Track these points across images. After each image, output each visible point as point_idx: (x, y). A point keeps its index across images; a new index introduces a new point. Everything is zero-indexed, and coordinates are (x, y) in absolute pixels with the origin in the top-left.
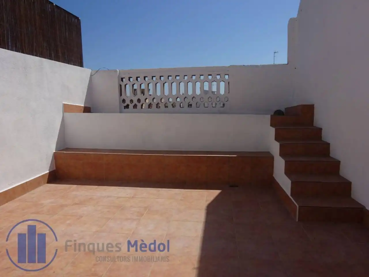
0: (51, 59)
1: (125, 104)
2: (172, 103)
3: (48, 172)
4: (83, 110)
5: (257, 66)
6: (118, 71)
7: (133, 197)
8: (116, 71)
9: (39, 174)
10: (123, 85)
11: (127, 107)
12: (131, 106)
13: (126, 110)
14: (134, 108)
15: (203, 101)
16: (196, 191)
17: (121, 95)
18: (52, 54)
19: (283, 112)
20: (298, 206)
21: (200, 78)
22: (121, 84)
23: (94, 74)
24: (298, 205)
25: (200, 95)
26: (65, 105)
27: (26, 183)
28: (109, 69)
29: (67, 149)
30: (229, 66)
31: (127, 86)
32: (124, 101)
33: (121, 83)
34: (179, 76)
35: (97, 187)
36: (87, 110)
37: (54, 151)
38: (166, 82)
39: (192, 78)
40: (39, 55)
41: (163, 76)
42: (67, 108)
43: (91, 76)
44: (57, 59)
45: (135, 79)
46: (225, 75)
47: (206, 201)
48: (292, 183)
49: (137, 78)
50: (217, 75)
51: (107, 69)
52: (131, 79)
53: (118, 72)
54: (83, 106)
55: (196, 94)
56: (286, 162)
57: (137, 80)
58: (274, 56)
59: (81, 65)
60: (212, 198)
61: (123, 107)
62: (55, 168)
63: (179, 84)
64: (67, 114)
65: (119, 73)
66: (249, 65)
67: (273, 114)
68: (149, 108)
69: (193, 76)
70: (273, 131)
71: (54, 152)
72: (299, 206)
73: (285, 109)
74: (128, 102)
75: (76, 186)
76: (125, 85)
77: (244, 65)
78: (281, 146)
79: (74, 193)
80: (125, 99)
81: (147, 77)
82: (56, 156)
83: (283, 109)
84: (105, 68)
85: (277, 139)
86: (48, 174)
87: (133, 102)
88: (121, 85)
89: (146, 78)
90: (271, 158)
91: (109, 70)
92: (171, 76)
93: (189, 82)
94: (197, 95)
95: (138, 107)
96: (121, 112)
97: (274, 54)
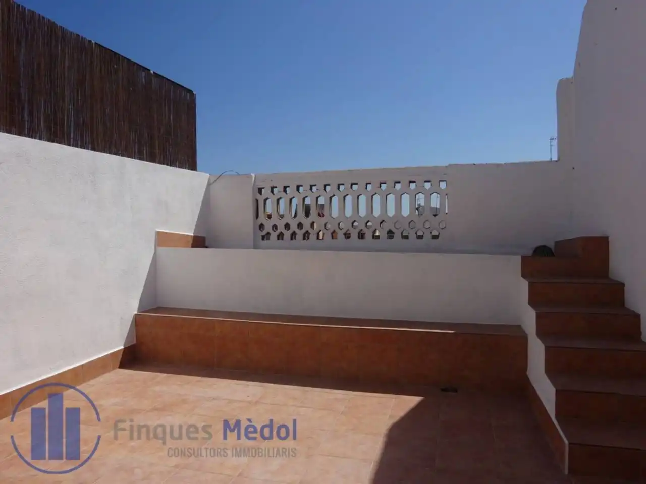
0: (141, 159)
1: (264, 233)
2: (344, 231)
3: (122, 347)
4: (191, 242)
5: (498, 166)
6: (253, 175)
7: (257, 403)
8: (249, 176)
9: (106, 351)
10: (261, 200)
11: (266, 237)
12: (274, 235)
13: (266, 242)
14: (278, 239)
15: (400, 228)
16: (376, 397)
17: (257, 216)
18: (144, 150)
19: (550, 249)
20: (566, 442)
21: (395, 187)
22: (258, 198)
23: (213, 182)
24: (568, 439)
25: (393, 216)
26: (159, 234)
27: (82, 365)
28: (240, 174)
29: (158, 309)
30: (446, 167)
31: (268, 202)
32: (262, 227)
33: (258, 196)
34: (357, 184)
35: (199, 378)
36: (199, 242)
37: (136, 312)
38: (334, 195)
39: (380, 186)
40: (120, 152)
41: (329, 185)
42: (163, 239)
43: (209, 184)
44: (152, 159)
45: (282, 189)
46: (440, 181)
47: (391, 417)
48: (557, 391)
49: (285, 188)
50: (426, 182)
51: (236, 174)
52: (275, 190)
53: (253, 179)
54: (192, 236)
55: (388, 216)
56: (547, 349)
57: (285, 191)
58: (551, 146)
59: (193, 167)
60: (401, 413)
61: (261, 238)
62: (135, 342)
63: (358, 198)
64: (161, 249)
65: (254, 181)
66: (484, 162)
67: (530, 253)
68: (304, 239)
69: (382, 185)
70: (524, 285)
71: (136, 315)
72: (570, 444)
73: (557, 243)
74: (268, 228)
75: (165, 375)
76: (265, 200)
77: (474, 164)
78: (539, 317)
79: (157, 388)
80: (263, 223)
81: (302, 186)
82: (138, 322)
83: (551, 244)
84: (232, 171)
85: (533, 302)
86: (123, 351)
87: (276, 229)
88: (257, 201)
89: (301, 189)
90: (523, 339)
91: (238, 175)
92: (343, 184)
93: (376, 194)
94: (390, 218)
95: (285, 237)
96: (256, 246)
97: (551, 142)
